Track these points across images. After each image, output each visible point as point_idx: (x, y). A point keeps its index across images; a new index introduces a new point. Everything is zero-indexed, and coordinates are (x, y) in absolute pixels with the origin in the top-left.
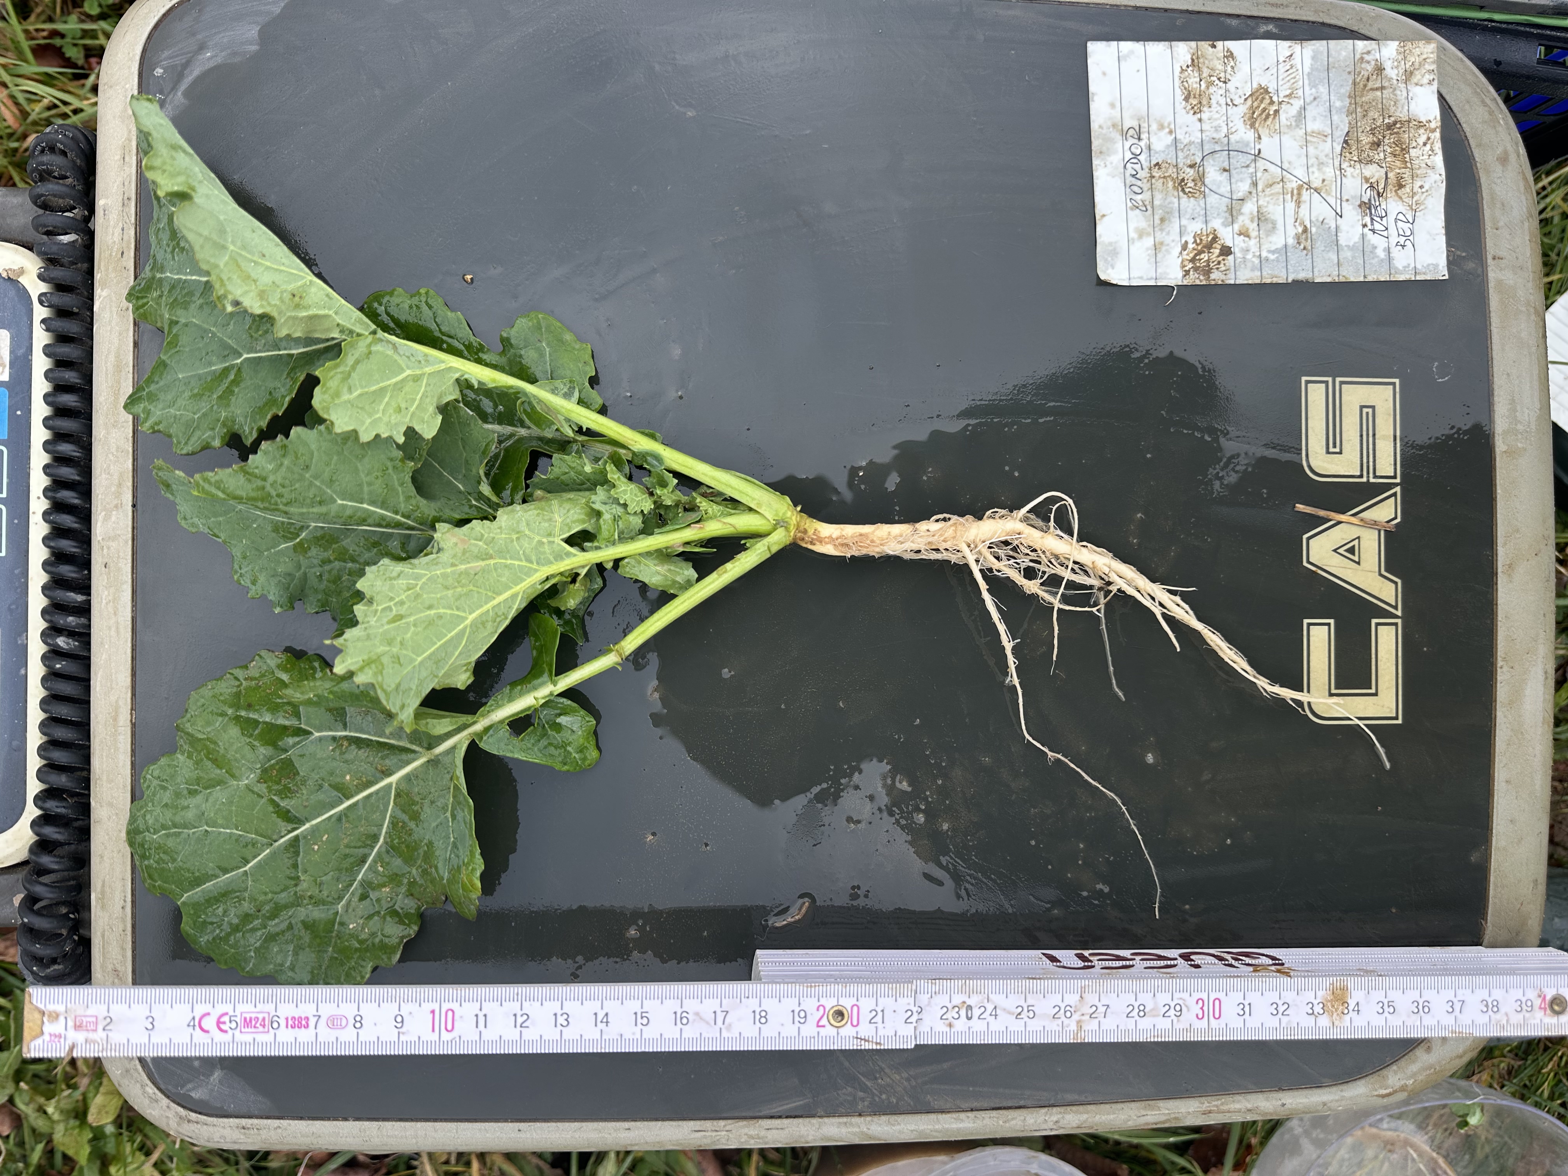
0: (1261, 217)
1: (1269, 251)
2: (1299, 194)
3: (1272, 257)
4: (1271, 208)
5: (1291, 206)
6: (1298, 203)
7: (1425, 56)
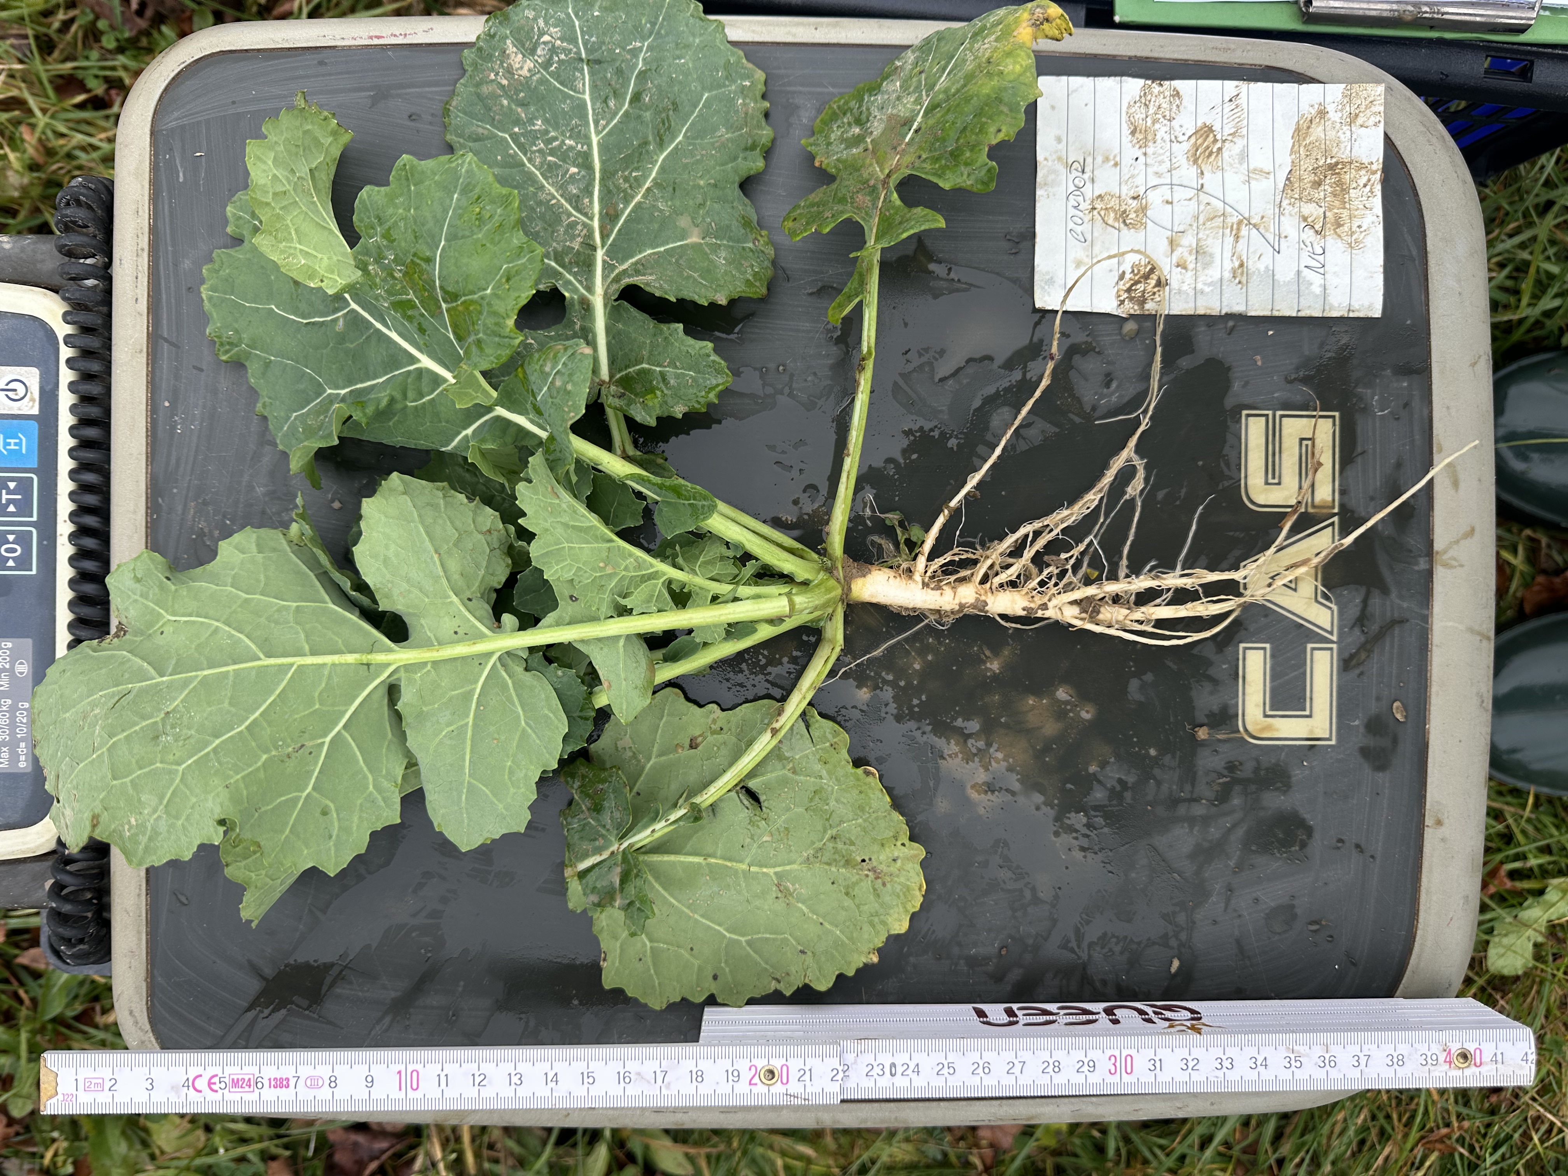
0: (1199, 251)
1: (1205, 284)
2: (1238, 229)
3: (1207, 289)
4: (1210, 241)
5: (1229, 240)
6: (1237, 238)
7: (1370, 99)
